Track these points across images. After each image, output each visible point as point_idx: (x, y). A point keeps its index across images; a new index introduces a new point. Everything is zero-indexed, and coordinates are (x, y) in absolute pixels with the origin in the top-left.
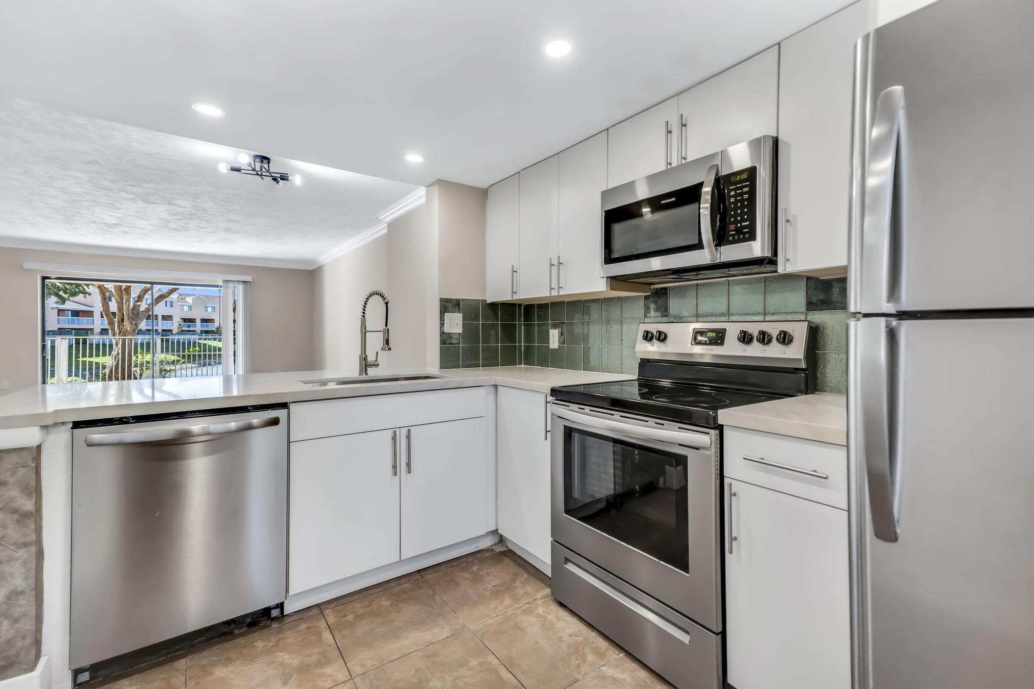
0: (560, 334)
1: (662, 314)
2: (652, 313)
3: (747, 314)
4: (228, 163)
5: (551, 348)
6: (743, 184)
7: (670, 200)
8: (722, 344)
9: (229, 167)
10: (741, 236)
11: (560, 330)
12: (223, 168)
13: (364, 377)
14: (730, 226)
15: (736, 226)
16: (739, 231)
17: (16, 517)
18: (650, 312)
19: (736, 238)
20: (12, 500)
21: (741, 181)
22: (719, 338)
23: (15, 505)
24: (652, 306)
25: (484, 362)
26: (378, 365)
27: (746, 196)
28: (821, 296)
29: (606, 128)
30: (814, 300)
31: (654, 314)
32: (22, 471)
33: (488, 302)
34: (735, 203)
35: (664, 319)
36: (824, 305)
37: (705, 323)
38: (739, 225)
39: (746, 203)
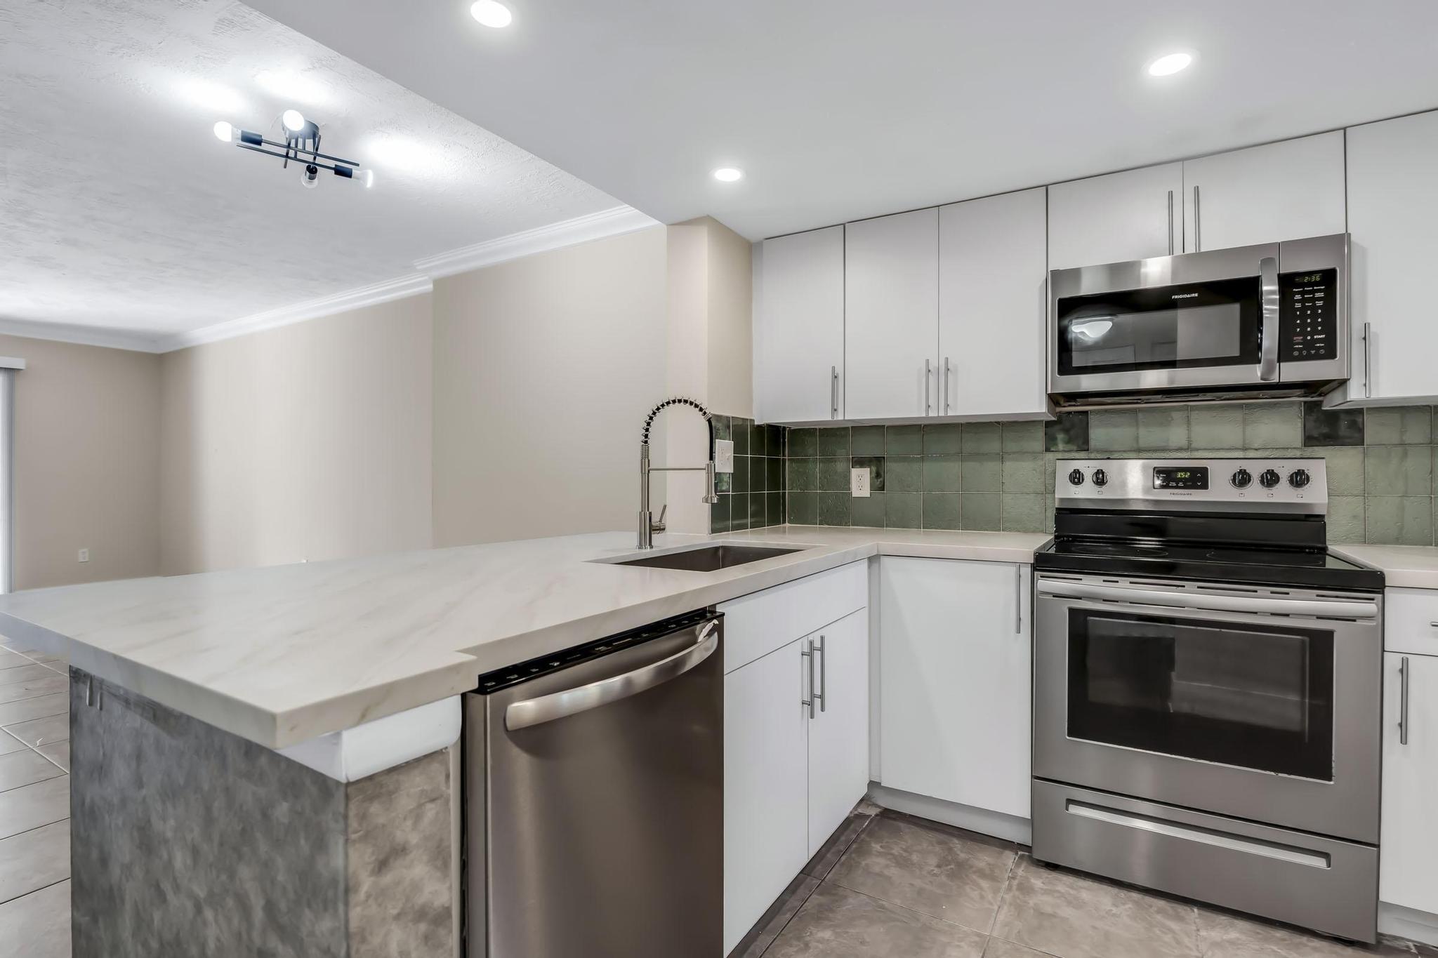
0: (874, 475)
1: (1078, 446)
2: (1061, 446)
3: (1218, 449)
4: (235, 125)
5: (853, 496)
6: (1315, 288)
7: (1189, 296)
8: (1205, 486)
9: (239, 133)
10: (1313, 352)
11: (874, 469)
12: (225, 134)
13: (647, 553)
14: (1295, 338)
15: (1305, 339)
16: (1309, 345)
17: (423, 927)
18: (1057, 445)
19: (1305, 353)
20: (416, 887)
21: (1310, 284)
22: (1198, 479)
23: (420, 900)
24: (1060, 436)
25: (753, 520)
26: (664, 529)
27: (1320, 303)
28: (1325, 430)
29: (1046, 182)
30: (1315, 434)
31: (1064, 447)
32: (431, 811)
33: (756, 423)
34: (1304, 309)
35: (1083, 455)
36: (1328, 440)
37: (1163, 460)
38: (1309, 338)
39: (1320, 311)
